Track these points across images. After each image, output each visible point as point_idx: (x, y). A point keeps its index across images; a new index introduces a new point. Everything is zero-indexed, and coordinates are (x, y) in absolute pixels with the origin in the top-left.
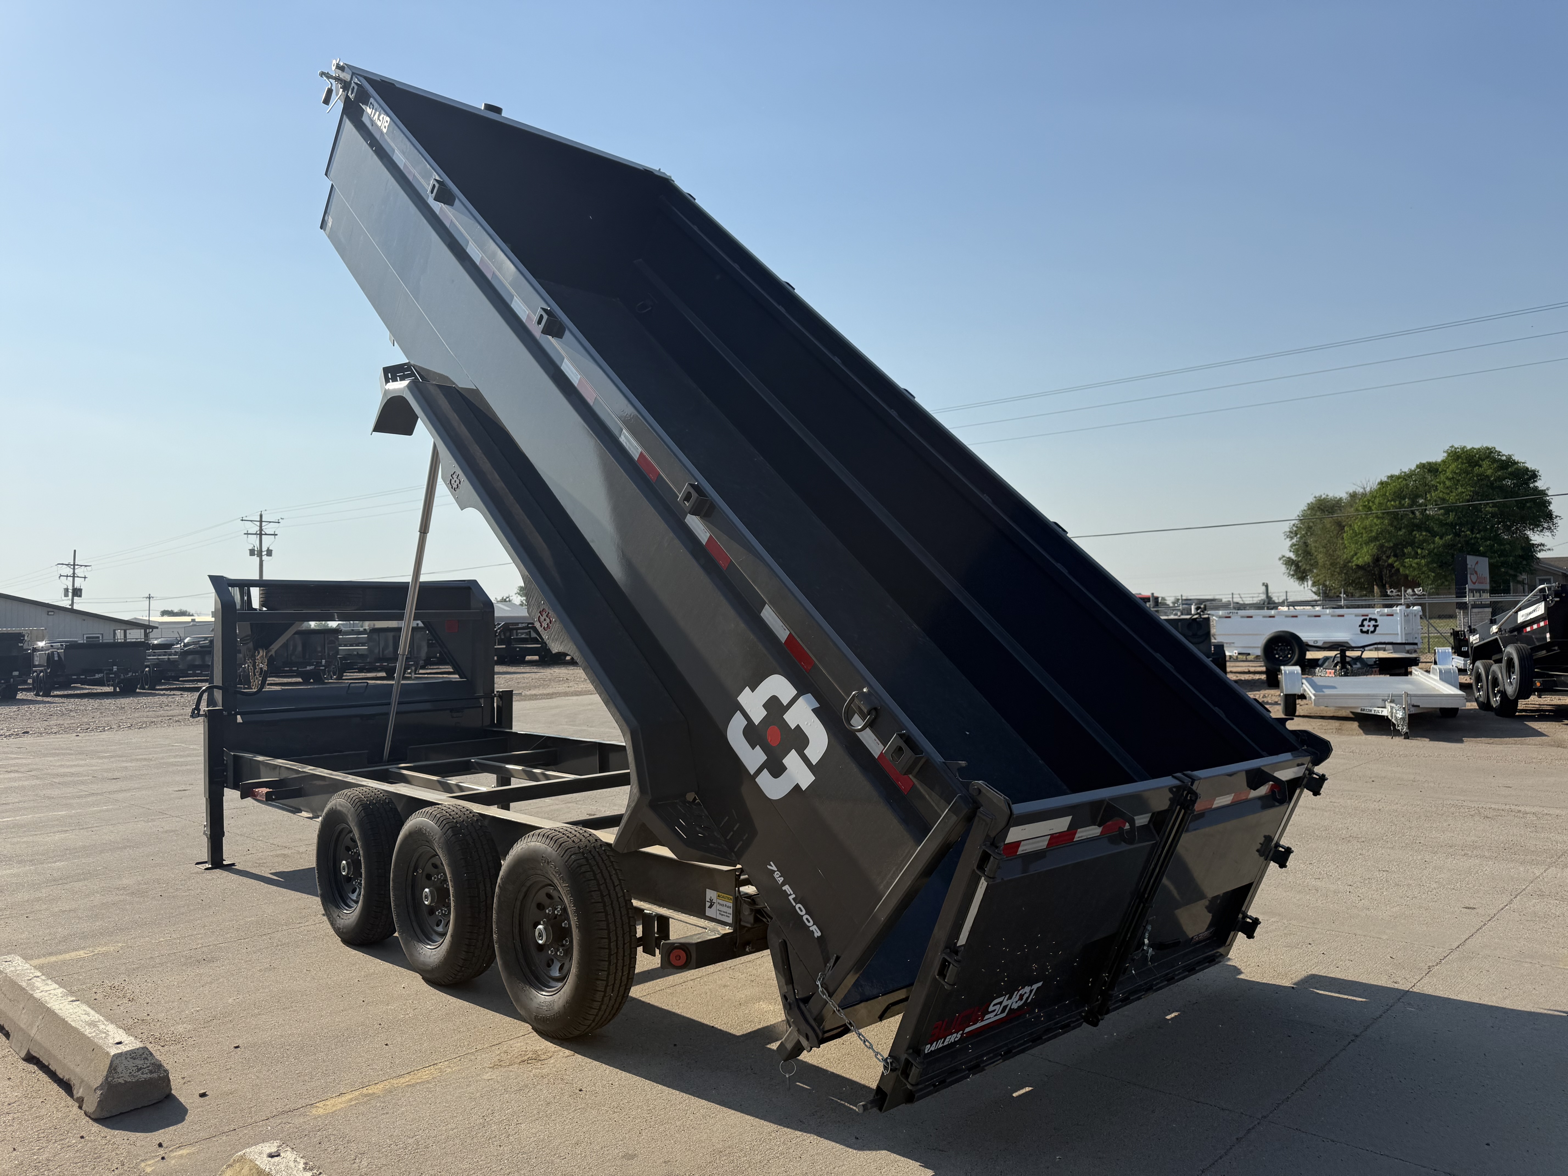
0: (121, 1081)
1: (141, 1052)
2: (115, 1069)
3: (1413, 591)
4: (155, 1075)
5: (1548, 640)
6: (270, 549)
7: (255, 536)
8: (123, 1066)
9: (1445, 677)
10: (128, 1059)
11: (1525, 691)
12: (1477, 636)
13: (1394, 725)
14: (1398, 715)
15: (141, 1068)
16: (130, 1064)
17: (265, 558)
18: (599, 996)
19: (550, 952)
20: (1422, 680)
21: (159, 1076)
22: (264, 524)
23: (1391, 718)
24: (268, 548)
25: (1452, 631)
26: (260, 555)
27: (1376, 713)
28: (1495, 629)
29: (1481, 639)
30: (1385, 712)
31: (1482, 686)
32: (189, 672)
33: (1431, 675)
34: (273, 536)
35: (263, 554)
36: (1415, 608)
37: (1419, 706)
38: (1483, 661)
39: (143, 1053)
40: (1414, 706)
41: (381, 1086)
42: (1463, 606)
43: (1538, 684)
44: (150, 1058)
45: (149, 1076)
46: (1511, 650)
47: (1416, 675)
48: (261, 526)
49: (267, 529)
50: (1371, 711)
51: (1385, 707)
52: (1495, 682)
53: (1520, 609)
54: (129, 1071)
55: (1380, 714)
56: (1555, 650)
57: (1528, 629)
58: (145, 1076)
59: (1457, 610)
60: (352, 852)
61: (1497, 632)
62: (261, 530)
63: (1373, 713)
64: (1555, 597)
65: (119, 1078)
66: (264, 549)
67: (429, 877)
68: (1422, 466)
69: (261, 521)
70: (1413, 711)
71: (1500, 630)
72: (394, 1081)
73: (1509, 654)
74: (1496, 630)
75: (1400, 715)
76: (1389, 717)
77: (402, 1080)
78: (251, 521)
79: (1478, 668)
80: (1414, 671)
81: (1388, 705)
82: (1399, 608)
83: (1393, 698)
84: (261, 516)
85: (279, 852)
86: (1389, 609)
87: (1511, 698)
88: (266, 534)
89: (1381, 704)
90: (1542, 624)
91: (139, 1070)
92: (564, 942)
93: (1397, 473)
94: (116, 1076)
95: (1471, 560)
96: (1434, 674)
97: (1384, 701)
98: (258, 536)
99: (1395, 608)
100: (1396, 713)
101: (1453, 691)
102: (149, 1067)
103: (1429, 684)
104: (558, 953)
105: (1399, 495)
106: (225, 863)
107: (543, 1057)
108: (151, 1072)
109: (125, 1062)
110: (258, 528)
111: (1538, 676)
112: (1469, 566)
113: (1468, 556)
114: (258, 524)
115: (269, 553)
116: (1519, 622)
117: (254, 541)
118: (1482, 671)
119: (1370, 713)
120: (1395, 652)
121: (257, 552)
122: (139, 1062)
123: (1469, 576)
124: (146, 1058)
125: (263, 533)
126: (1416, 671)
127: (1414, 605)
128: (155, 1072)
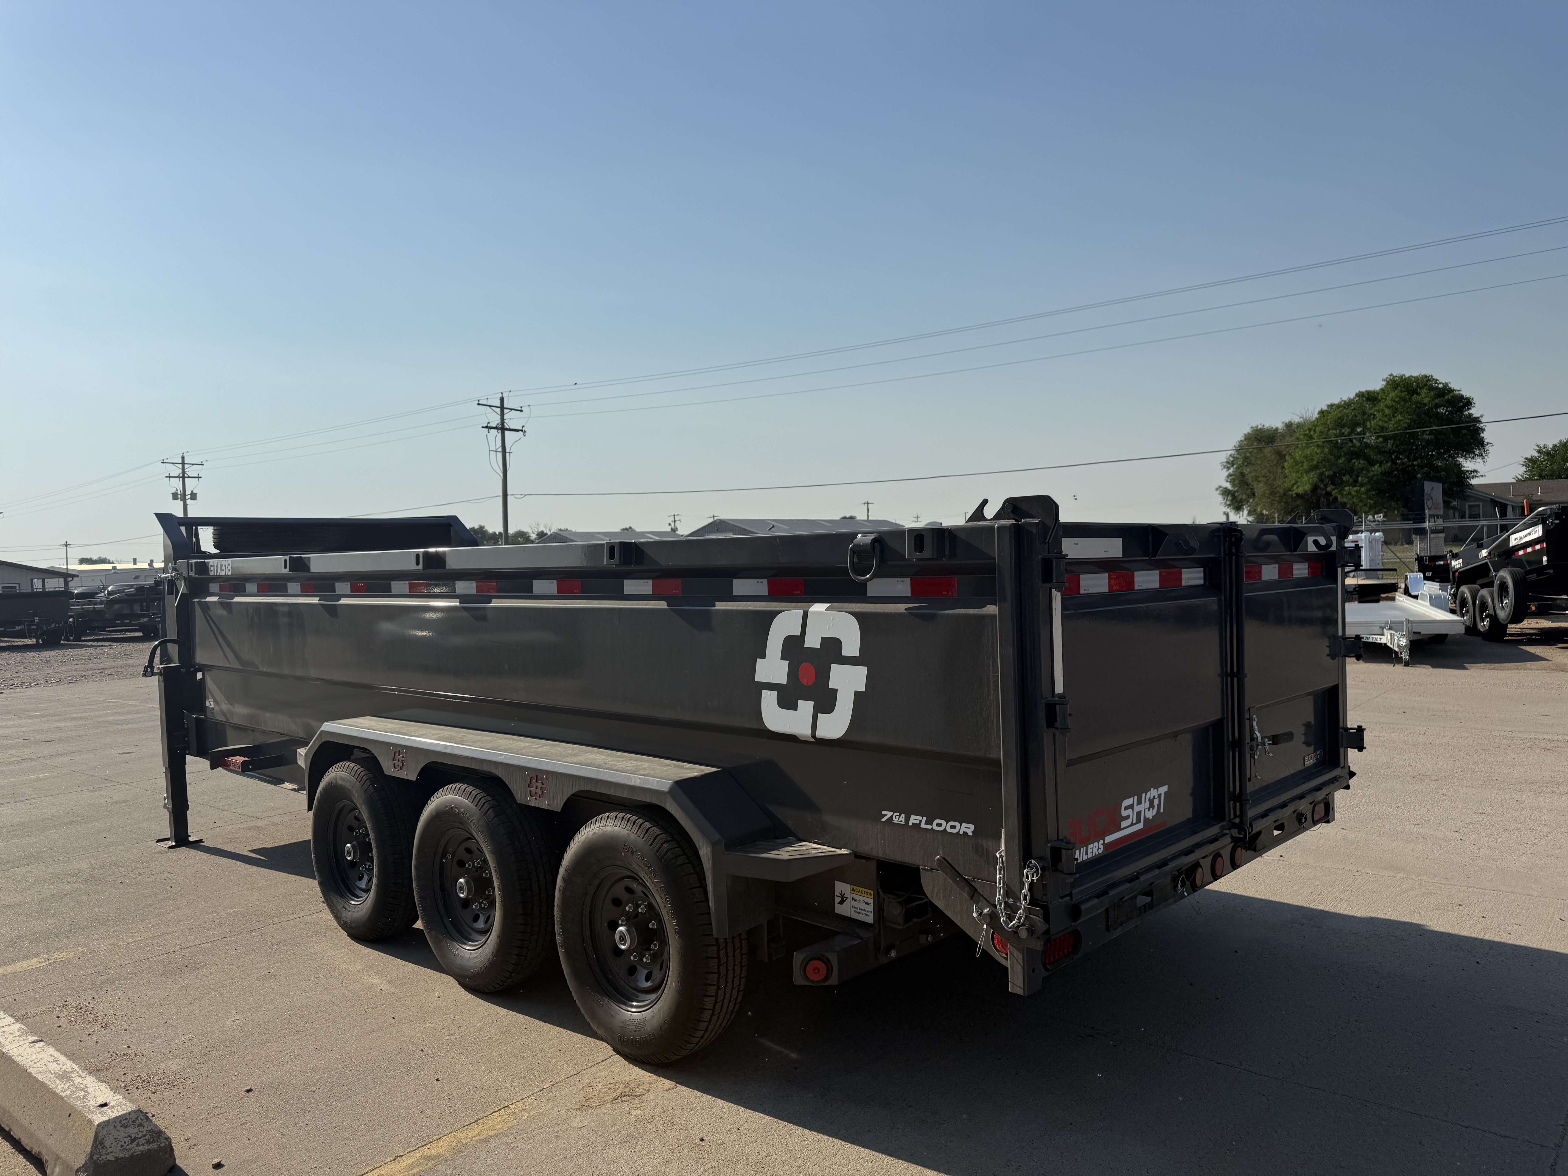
0: (111, 1157)
1: (134, 1117)
2: (101, 1143)
3: (1374, 517)
4: (154, 1146)
5: (1545, 563)
6: (194, 492)
7: (178, 479)
8: (112, 1139)
9: (1435, 602)
10: (118, 1128)
11: (1518, 616)
12: (1461, 561)
13: (1396, 653)
14: (1401, 643)
15: (135, 1139)
16: (121, 1134)
17: (189, 502)
18: (706, 1015)
19: (632, 958)
20: (1408, 606)
21: (159, 1146)
22: (186, 466)
23: (1392, 646)
24: (192, 491)
25: (1416, 557)
26: (184, 498)
27: (1374, 641)
28: (1484, 553)
29: (1465, 563)
30: (1383, 640)
31: (1467, 612)
32: (117, 622)
33: (1419, 601)
34: (197, 479)
35: (188, 497)
36: (1377, 534)
37: (1420, 633)
38: (1470, 585)
39: (137, 1119)
40: (1414, 633)
41: (445, 1142)
42: (1422, 532)
43: (1533, 608)
44: (145, 1124)
45: (146, 1147)
46: (1505, 574)
47: (1400, 601)
48: (183, 469)
49: (190, 471)
50: (1369, 638)
51: (1383, 635)
52: (1484, 606)
53: (1513, 533)
54: (120, 1144)
55: (1379, 642)
56: (1549, 573)
57: (1521, 553)
58: (141, 1148)
59: (1414, 536)
60: (357, 833)
61: (1486, 557)
62: (184, 472)
63: (1371, 640)
64: (1556, 519)
65: (108, 1154)
66: (188, 492)
67: (461, 864)
68: (1360, 395)
69: (183, 463)
70: (1416, 637)
71: (1489, 554)
72: (461, 1135)
73: (1502, 578)
74: (1486, 555)
75: (1403, 642)
76: (1389, 644)
77: (470, 1133)
78: (173, 463)
79: (1463, 593)
80: (1397, 597)
81: (1387, 633)
82: (1363, 535)
83: (1391, 625)
84: (183, 458)
85: (250, 824)
86: (1354, 536)
87: (1503, 622)
88: (189, 477)
89: (1379, 631)
90: (1538, 547)
91: (133, 1141)
92: (652, 947)
93: (1336, 401)
94: (103, 1152)
95: (1428, 485)
96: (1423, 599)
97: (1382, 628)
98: (181, 479)
99: (1359, 535)
100: (1397, 641)
101: (1448, 617)
102: (145, 1135)
103: (1418, 609)
104: (645, 960)
105: (1339, 423)
106: (190, 839)
107: (639, 1091)
108: (149, 1142)
109: (114, 1132)
110: (181, 471)
111: (1533, 600)
112: (1426, 492)
113: (1425, 482)
114: (180, 466)
115: (194, 496)
116: (1511, 545)
117: (177, 484)
118: (1468, 595)
119: (1368, 641)
120: (1368, 578)
121: (181, 496)
122: (133, 1131)
123: (1425, 501)
124: (141, 1125)
125: (186, 475)
126: (1399, 597)
127: (1378, 531)
128: (154, 1141)
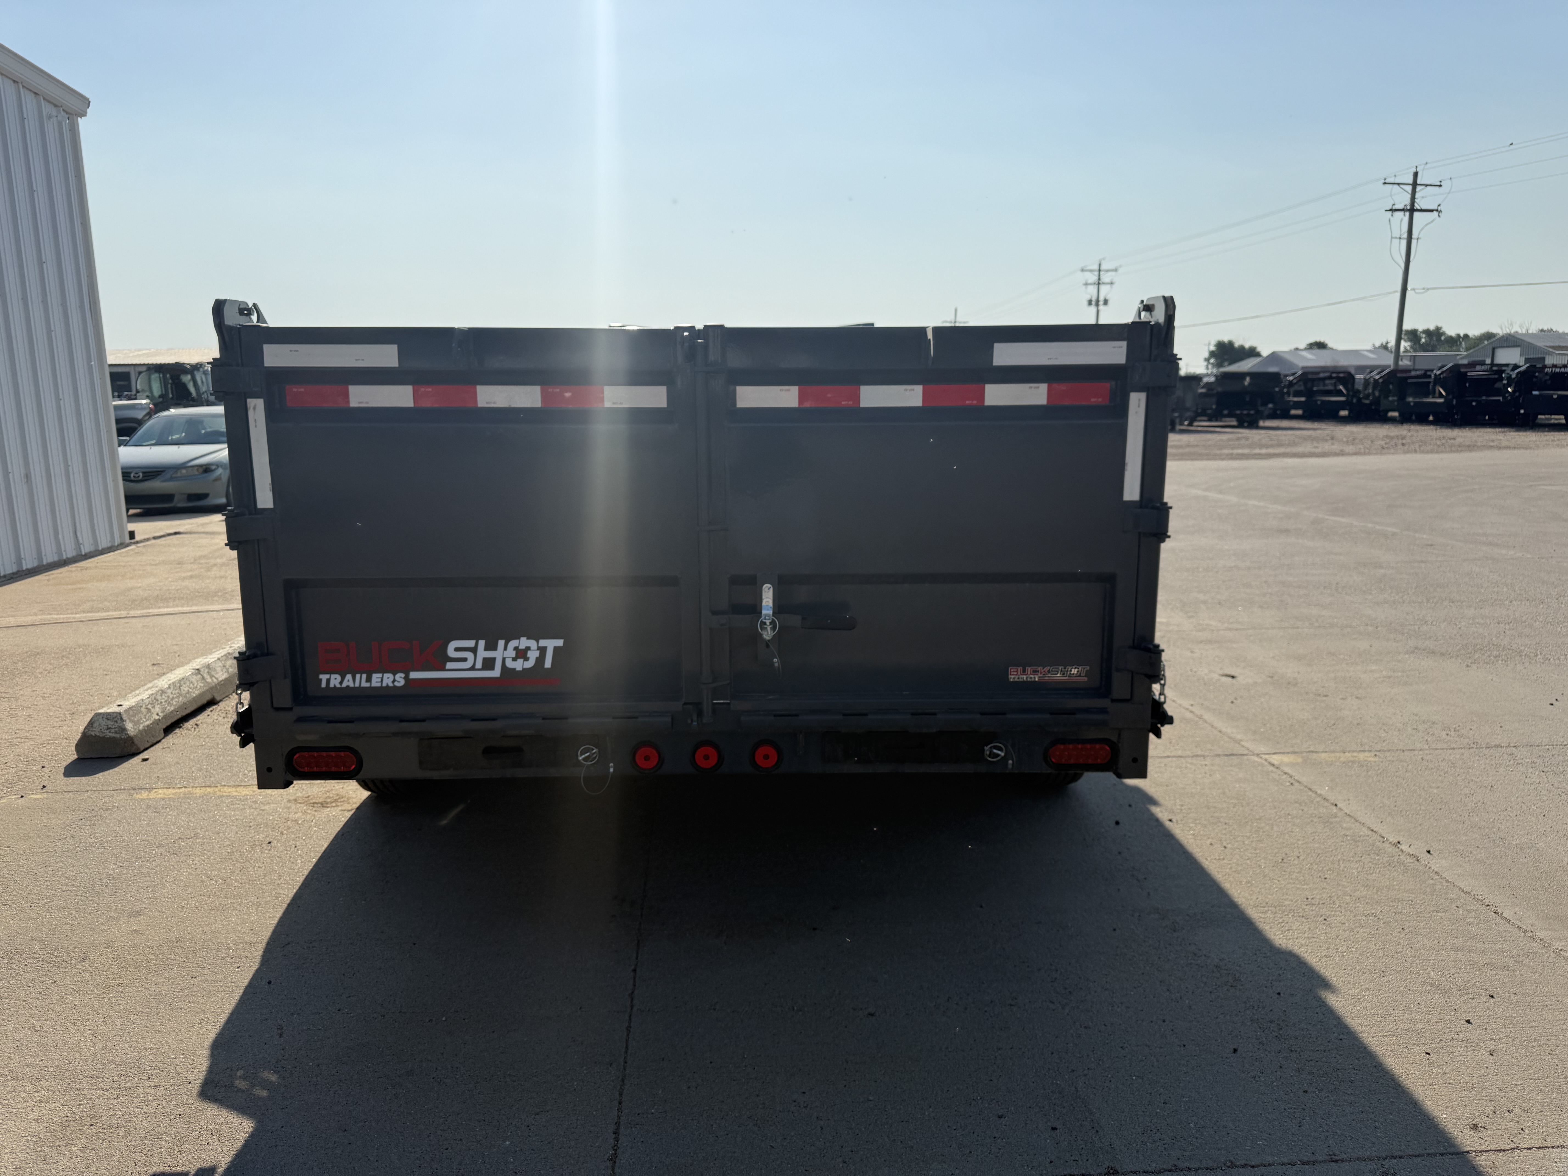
1: (114, 715)
2: (92, 724)
4: (118, 736)
7: (1093, 286)
8: (98, 724)
10: (104, 719)
15: (110, 728)
16: (105, 723)
22: (1102, 273)
24: (1105, 297)
26: (1097, 305)
34: (1110, 285)
35: (1101, 303)
39: (116, 717)
44: (119, 722)
45: (114, 735)
48: (1099, 276)
54: (102, 728)
66: (1101, 298)
69: (1100, 270)
78: (1090, 271)
84: (1100, 265)
94: (91, 729)
98: (1096, 285)
109: (101, 720)
110: (1097, 278)
114: (1097, 273)
115: (1106, 302)
117: (1092, 291)
121: (1095, 303)
125: (1101, 282)
128: (119, 733)
